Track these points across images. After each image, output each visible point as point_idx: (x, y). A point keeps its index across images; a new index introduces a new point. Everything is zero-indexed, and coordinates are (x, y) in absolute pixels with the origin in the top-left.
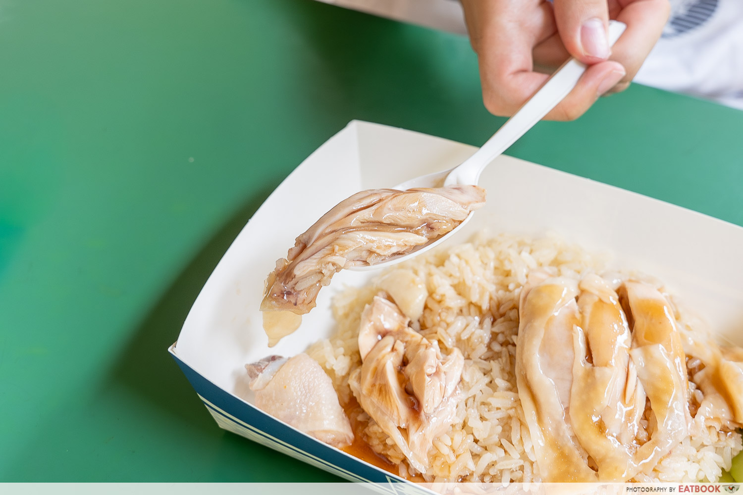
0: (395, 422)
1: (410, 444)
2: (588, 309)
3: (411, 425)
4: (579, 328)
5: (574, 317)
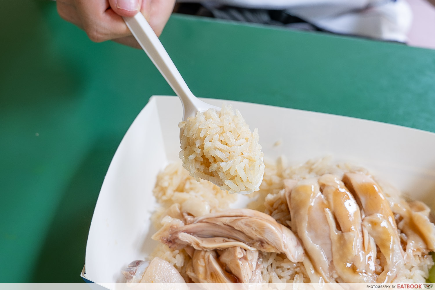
2: (331, 197)
4: (327, 209)
5: (323, 203)
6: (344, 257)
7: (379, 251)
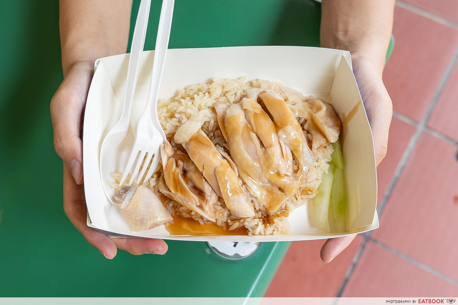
0: (195, 204)
1: (206, 212)
2: (252, 120)
3: (202, 203)
4: (252, 132)
5: (248, 127)
6: (269, 167)
7: (293, 155)
